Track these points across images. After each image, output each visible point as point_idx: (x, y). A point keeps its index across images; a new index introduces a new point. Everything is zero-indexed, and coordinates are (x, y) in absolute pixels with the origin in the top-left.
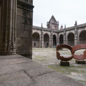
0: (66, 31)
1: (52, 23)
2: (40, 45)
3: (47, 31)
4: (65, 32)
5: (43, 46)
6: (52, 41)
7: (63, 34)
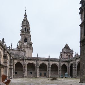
0: (76, 59)
1: (65, 53)
2: (48, 75)
3: (54, 61)
4: (74, 61)
5: (49, 75)
6: (61, 71)
7: (73, 63)
